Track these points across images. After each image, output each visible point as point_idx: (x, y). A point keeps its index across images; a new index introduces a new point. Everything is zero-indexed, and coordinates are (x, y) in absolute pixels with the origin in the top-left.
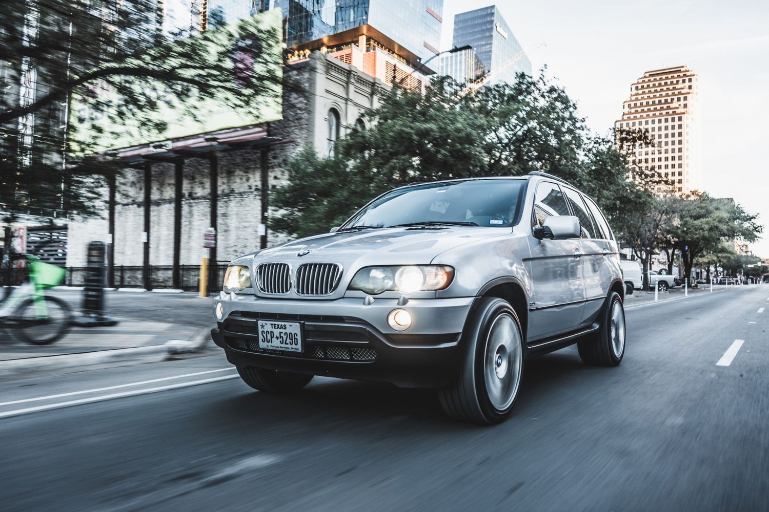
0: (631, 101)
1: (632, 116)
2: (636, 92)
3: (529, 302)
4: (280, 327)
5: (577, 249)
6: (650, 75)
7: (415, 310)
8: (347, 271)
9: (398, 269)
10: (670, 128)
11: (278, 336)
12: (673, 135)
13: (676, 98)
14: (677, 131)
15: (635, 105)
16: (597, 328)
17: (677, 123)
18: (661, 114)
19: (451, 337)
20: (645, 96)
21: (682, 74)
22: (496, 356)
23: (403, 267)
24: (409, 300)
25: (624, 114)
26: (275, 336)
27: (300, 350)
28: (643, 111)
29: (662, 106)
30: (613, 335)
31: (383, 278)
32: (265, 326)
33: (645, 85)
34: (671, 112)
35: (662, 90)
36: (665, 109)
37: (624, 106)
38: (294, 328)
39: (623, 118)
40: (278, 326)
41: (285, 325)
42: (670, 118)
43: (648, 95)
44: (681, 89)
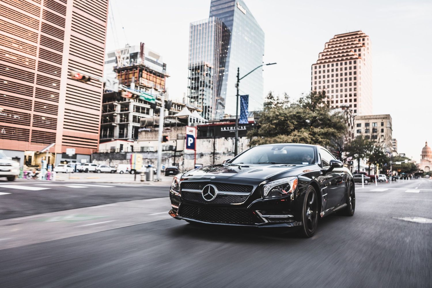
0: (324, 52)
1: (323, 61)
2: (328, 47)
6: (337, 37)
10: (348, 68)
12: (350, 74)
13: (353, 49)
14: (353, 70)
17: (353, 65)
18: (342, 59)
21: (358, 36)
25: (318, 60)
29: (343, 54)
33: (334, 43)
34: (349, 58)
36: (345, 56)
37: (319, 55)
39: (317, 63)
42: (348, 62)
44: (357, 44)
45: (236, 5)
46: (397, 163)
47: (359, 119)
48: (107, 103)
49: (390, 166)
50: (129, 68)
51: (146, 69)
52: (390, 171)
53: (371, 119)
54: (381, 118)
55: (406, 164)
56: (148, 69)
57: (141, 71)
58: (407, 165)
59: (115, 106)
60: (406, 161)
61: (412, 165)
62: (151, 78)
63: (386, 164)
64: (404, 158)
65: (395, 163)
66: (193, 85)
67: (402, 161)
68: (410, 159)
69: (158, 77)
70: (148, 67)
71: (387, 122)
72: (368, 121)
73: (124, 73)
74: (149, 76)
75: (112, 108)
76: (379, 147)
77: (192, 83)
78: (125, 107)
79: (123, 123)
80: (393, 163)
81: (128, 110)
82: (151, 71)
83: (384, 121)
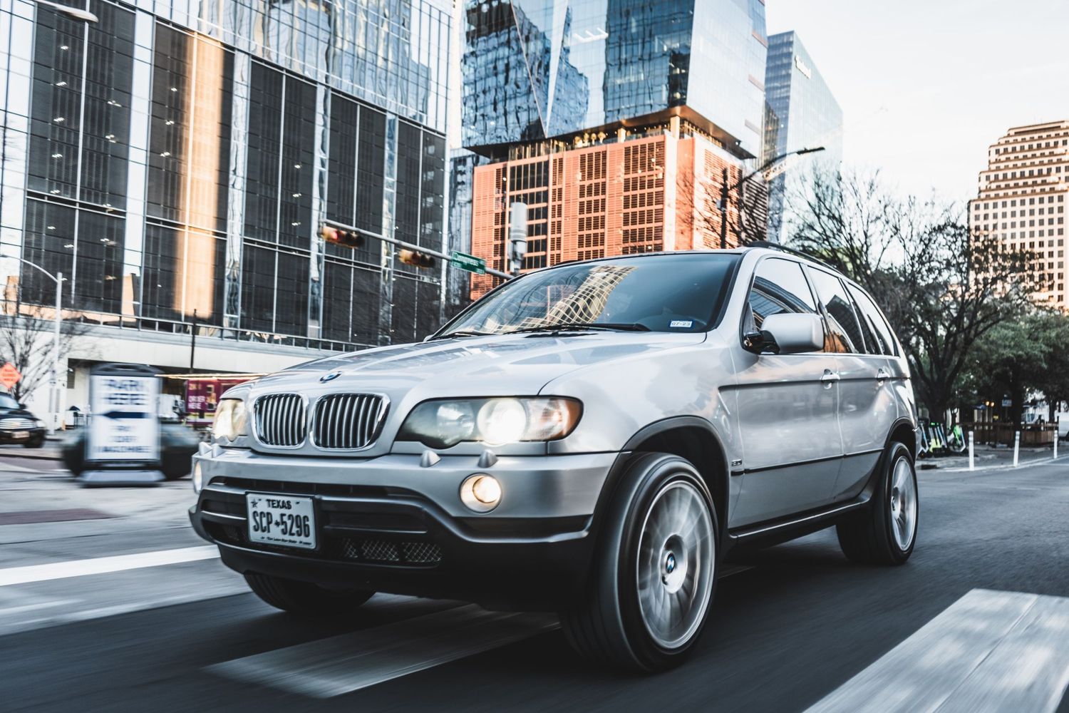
0: (990, 170)
1: (992, 194)
2: (997, 157)
3: (730, 459)
4: (281, 504)
5: (826, 371)
6: (1016, 133)
7: (505, 477)
8: (396, 407)
9: (482, 405)
10: (1046, 211)
11: (279, 520)
12: (1051, 222)
13: (1054, 168)
14: (1056, 216)
15: (996, 177)
16: (868, 500)
17: (1056, 205)
18: (1033, 192)
19: (575, 523)
20: (1011, 164)
21: (1061, 133)
22: (663, 555)
23: (492, 401)
24: (499, 458)
25: (980, 192)
26: (274, 522)
27: (313, 546)
28: (1007, 187)
29: (1034, 179)
30: (896, 513)
31: (460, 419)
32: (259, 503)
33: (1010, 148)
34: (1047, 188)
35: (1034, 156)
36: (1039, 185)
37: (980, 178)
38: (303, 507)
39: (979, 197)
40: (278, 502)
41: (288, 502)
42: (1046, 197)
43: (1015, 163)
45: (793, 62)
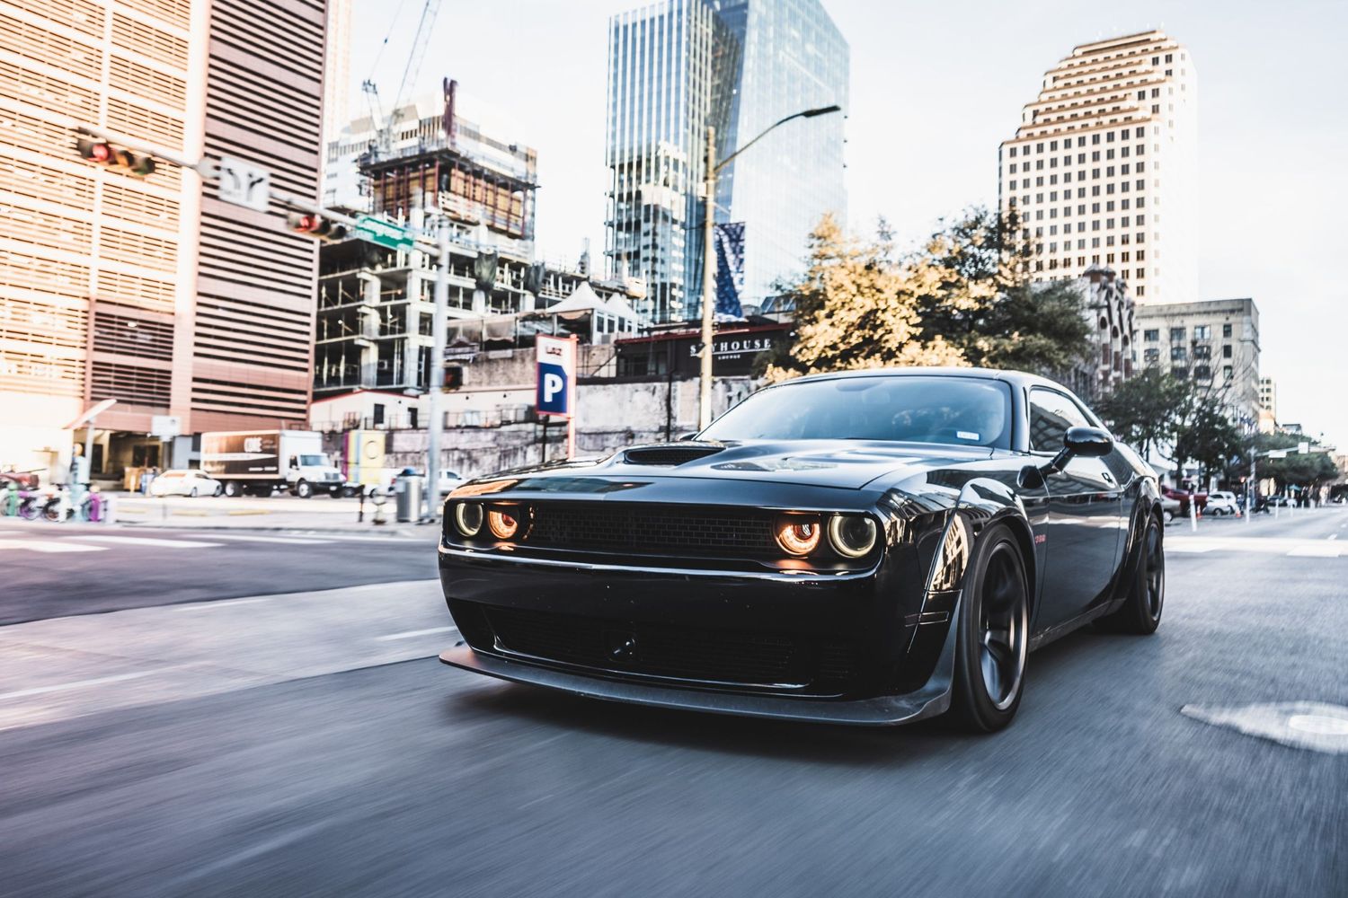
0: (1040, 102)
1: (1037, 131)
6: (1084, 53)
10: (1118, 153)
12: (1125, 170)
13: (1135, 92)
14: (1133, 160)
17: (1133, 142)
18: (1099, 124)
21: (1152, 47)
25: (1021, 129)
29: (1103, 108)
33: (1074, 74)
34: (1120, 118)
36: (1109, 114)
37: (1023, 113)
39: (1017, 137)
42: (1118, 132)
44: (1148, 72)
46: (1273, 454)
47: (1151, 317)
48: (338, 275)
49: (1249, 464)
50: (409, 161)
51: (463, 163)
52: (1248, 481)
53: (1192, 314)
54: (1224, 311)
55: (1303, 458)
56: (467, 165)
57: (446, 170)
58: (1307, 459)
59: (361, 282)
60: (1303, 448)
61: (1322, 461)
62: (479, 193)
63: (1235, 458)
64: (1299, 438)
65: (1265, 454)
66: (621, 216)
67: (1291, 446)
68: (1317, 441)
69: (501, 190)
70: (469, 156)
71: (1242, 323)
72: (1182, 322)
73: (393, 176)
74: (472, 188)
75: (354, 288)
76: (1214, 403)
77: (620, 211)
78: (395, 284)
79: (389, 337)
80: (1259, 455)
81: (404, 296)
82: (477, 169)
83: (1233, 319)
